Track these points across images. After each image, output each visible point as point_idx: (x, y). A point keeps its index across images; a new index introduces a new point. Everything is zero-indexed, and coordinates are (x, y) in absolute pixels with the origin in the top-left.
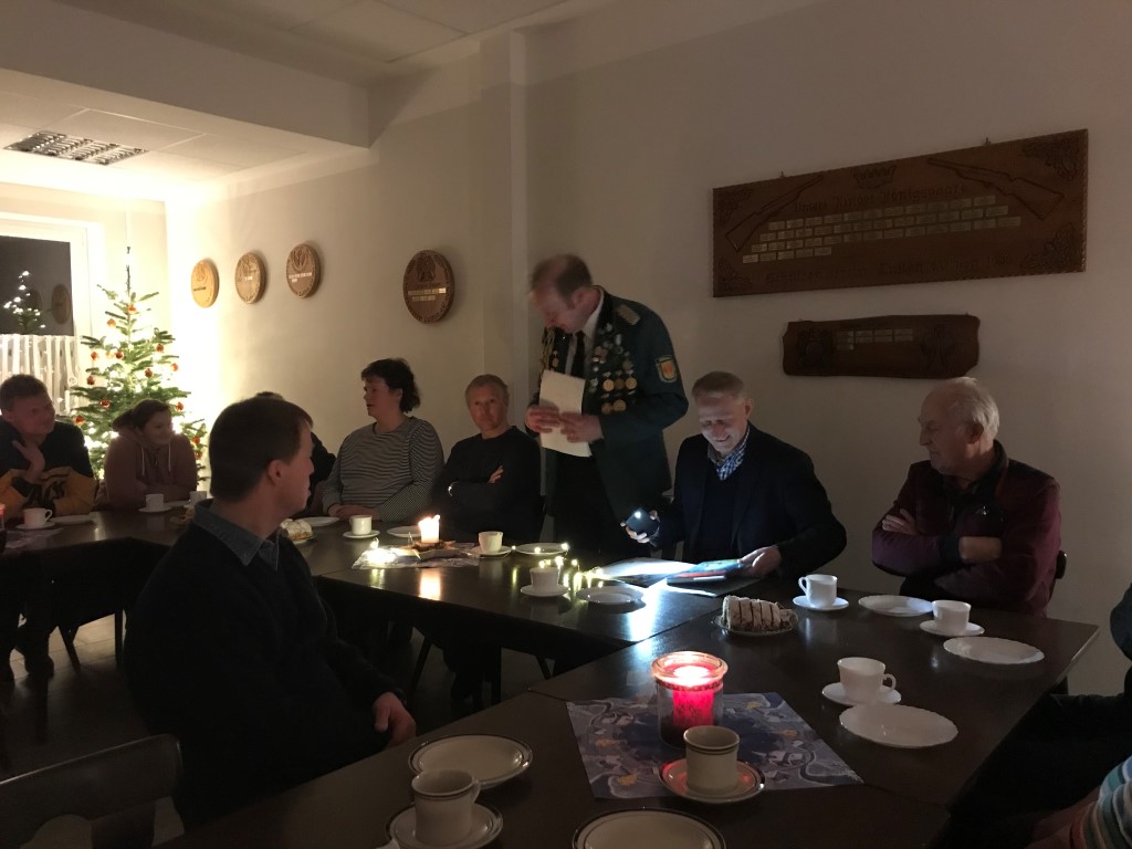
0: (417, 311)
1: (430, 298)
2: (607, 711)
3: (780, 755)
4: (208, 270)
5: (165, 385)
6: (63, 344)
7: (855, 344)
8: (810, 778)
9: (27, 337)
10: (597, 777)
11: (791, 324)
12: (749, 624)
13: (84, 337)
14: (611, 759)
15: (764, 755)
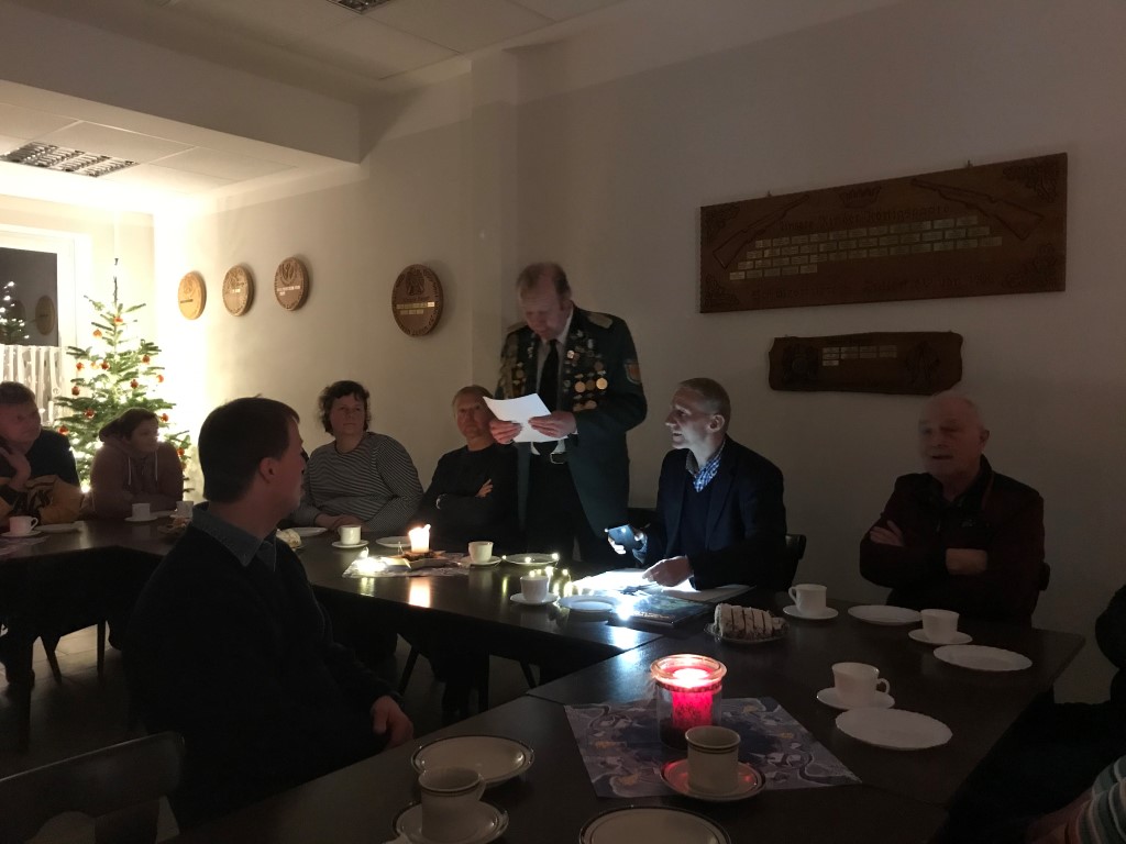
0: (406, 324)
1: (419, 312)
2: (606, 714)
3: (778, 757)
4: (196, 283)
5: (150, 396)
6: (47, 354)
7: (840, 360)
8: (809, 778)
9: (12, 347)
10: (599, 777)
11: (776, 340)
12: (741, 631)
13: (70, 347)
14: (611, 760)
15: (762, 756)
